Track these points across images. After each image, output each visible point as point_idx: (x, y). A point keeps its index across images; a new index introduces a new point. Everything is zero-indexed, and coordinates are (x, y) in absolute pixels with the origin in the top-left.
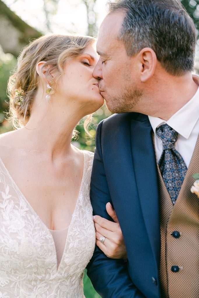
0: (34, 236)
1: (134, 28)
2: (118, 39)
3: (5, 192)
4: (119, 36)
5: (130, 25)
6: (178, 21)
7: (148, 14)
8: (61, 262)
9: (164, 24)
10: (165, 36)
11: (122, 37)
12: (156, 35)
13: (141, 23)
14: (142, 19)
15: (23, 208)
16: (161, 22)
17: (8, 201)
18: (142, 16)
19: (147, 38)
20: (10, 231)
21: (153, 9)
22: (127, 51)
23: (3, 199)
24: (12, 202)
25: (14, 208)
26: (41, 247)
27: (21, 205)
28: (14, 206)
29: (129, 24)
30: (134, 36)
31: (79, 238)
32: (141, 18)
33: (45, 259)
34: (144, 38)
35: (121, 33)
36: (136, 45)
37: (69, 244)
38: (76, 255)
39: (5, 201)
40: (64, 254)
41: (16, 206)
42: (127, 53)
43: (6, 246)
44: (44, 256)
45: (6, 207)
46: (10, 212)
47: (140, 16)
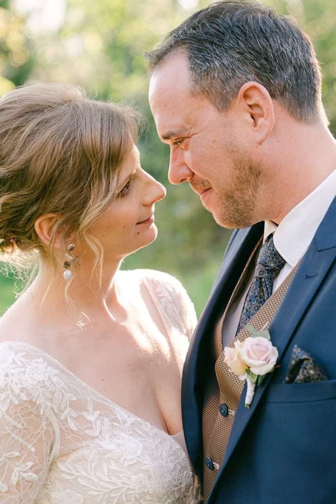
0: (161, 456)
1: (212, 64)
2: (193, 94)
3: (87, 410)
4: (192, 88)
5: (204, 62)
6: (274, 25)
7: (223, 34)
9: (256, 37)
10: (266, 54)
11: (198, 87)
12: (251, 60)
13: (219, 52)
14: (218, 45)
15: (127, 422)
16: (250, 37)
17: (99, 420)
18: (216, 40)
19: (240, 69)
20: (126, 464)
21: (228, 23)
22: (216, 106)
23: (90, 422)
24: (106, 420)
25: (113, 427)
27: (120, 419)
28: (112, 425)
29: (202, 61)
30: (218, 76)
32: (215, 44)
33: (181, 484)
34: (235, 72)
35: (194, 83)
36: (227, 88)
39: (96, 424)
41: (115, 424)
42: (218, 109)
43: (128, 489)
44: (180, 481)
45: (101, 433)
46: (111, 437)
47: (212, 43)
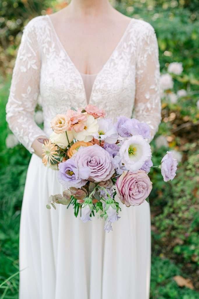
0: (65, 76)
3: (51, 47)
8: (90, 99)
17: (53, 53)
23: (50, 52)
24: (55, 53)
25: (55, 57)
26: (71, 84)
31: (105, 82)
33: (75, 94)
37: (96, 86)
38: (102, 95)
40: (92, 93)
41: (57, 56)
43: (47, 84)
44: (74, 92)
